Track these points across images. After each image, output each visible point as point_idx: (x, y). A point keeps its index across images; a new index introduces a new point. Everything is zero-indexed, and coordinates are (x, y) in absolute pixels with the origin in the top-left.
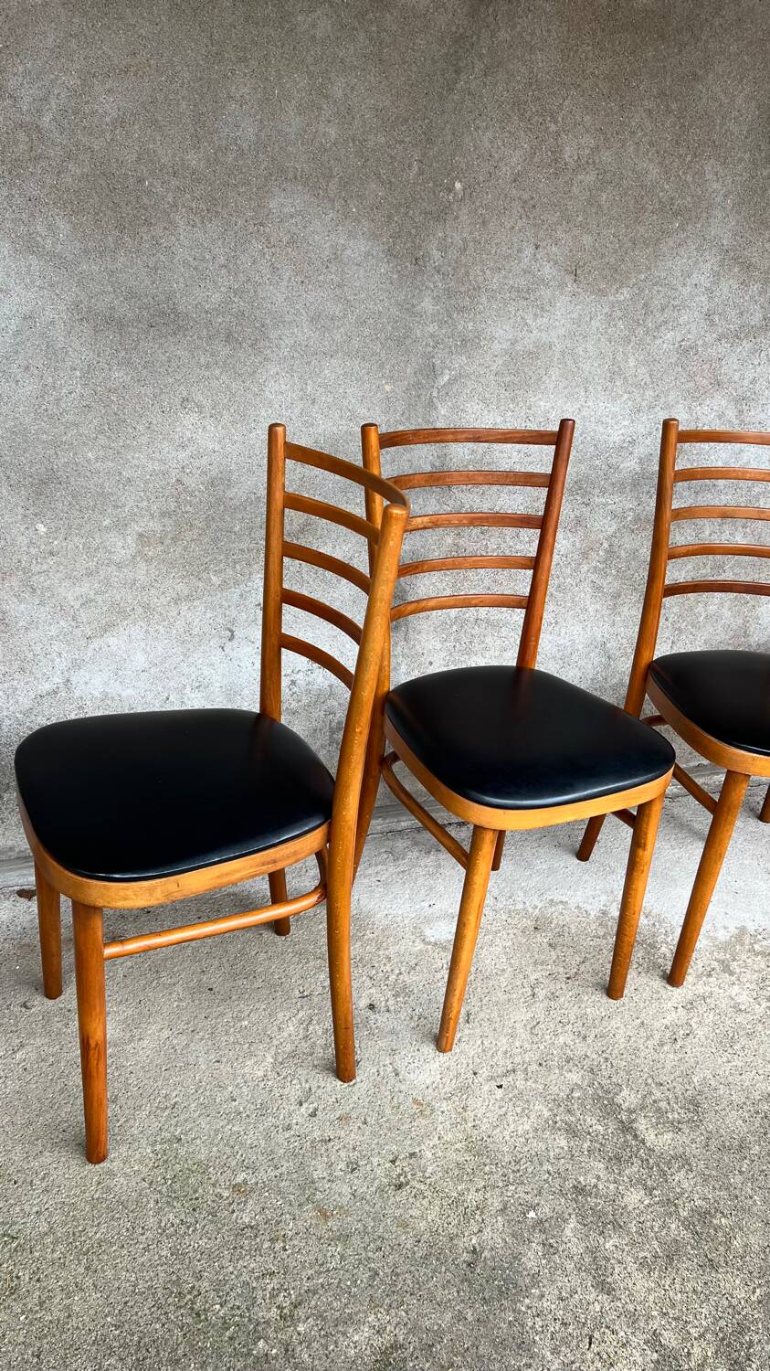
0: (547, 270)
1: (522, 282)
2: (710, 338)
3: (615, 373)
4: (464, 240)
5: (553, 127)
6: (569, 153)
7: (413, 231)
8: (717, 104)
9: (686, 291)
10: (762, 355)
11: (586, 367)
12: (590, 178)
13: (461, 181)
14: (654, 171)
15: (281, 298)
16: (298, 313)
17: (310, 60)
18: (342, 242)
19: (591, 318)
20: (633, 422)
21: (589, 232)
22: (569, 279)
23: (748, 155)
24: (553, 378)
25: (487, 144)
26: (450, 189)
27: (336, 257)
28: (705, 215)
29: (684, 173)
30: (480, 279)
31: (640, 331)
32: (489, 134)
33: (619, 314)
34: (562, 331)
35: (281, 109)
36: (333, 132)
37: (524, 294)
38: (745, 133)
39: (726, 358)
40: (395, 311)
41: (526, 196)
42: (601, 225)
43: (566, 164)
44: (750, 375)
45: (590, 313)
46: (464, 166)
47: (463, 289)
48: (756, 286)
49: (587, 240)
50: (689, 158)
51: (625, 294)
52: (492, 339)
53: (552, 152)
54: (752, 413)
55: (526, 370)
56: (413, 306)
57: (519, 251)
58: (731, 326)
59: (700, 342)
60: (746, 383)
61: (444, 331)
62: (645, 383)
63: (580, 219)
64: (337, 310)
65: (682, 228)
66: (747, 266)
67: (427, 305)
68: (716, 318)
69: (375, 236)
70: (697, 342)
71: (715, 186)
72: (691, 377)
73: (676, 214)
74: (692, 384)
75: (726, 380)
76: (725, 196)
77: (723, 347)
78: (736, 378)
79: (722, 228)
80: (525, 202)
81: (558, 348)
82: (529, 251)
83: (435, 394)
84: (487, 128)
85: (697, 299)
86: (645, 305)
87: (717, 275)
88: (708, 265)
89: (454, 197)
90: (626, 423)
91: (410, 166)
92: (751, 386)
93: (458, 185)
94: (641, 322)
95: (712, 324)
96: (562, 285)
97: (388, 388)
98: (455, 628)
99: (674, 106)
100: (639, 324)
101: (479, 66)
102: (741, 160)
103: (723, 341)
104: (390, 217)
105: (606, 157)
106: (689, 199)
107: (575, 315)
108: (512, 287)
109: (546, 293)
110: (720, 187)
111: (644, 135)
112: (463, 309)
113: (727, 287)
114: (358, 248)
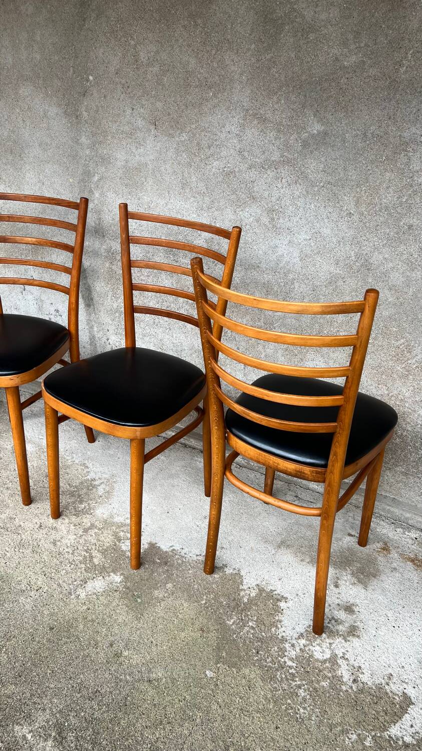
0: (140, 123)
1: (126, 128)
2: (244, 167)
3: (184, 185)
4: (97, 106)
5: (132, 43)
6: (143, 56)
7: (74, 102)
8: (227, 16)
9: (223, 136)
10: (283, 181)
11: (167, 179)
12: (156, 69)
13: (92, 76)
14: (193, 61)
15: (27, 135)
16: (34, 142)
17: (27, 25)
18: (47, 108)
19: (167, 151)
20: (198, 215)
21: (159, 100)
22: (152, 127)
23: (253, 46)
24: (150, 183)
25: (101, 55)
26: (88, 80)
27: (45, 115)
28: (228, 87)
29: (212, 62)
30: (107, 127)
31: (197, 159)
32: (102, 50)
33: (183, 149)
34: (152, 157)
35: (20, 49)
36: (38, 57)
37: (130, 135)
38: (249, 32)
39: (257, 181)
40: (70, 142)
41: (123, 81)
42: (166, 95)
43: (142, 62)
44: (276, 194)
45: (166, 147)
46: (92, 67)
47: (99, 132)
48: (272, 133)
49: (159, 105)
50: (214, 52)
51: (184, 137)
52: (116, 159)
53: (134, 56)
54: (281, 221)
55: (135, 177)
56: (78, 140)
57: (124, 111)
58: (257, 160)
59: (237, 170)
60: (274, 199)
61: (93, 153)
62: (204, 193)
63: (153, 93)
64: (48, 141)
65: (214, 95)
66: (263, 120)
67: (83, 140)
68: (246, 154)
69: (60, 105)
70: (235, 169)
71: (233, 68)
72: (234, 192)
73: (210, 88)
74: (234, 196)
75: (258, 196)
76: (241, 74)
77: (253, 174)
78: (266, 194)
79: (242, 95)
80: (124, 85)
81: (150, 167)
82: (129, 112)
83: (92, 186)
84: (100, 46)
85: (231, 141)
86: (198, 144)
87: (243, 126)
88: (236, 119)
89: (90, 84)
90: (195, 216)
91: (69, 70)
92: (277, 202)
93: (91, 78)
94: (196, 154)
95: (244, 158)
96: (149, 130)
97: (71, 180)
98: (117, 314)
99: (199, 21)
100: (196, 156)
101: (94, 15)
102: (249, 49)
103: (253, 170)
104: (64, 95)
105: (164, 56)
106: (217, 77)
107: (158, 148)
108: (123, 131)
109: (139, 135)
110: (236, 69)
111: (184, 40)
112: (100, 143)
113: (251, 134)
114: (53, 111)
